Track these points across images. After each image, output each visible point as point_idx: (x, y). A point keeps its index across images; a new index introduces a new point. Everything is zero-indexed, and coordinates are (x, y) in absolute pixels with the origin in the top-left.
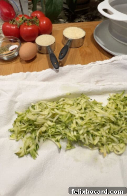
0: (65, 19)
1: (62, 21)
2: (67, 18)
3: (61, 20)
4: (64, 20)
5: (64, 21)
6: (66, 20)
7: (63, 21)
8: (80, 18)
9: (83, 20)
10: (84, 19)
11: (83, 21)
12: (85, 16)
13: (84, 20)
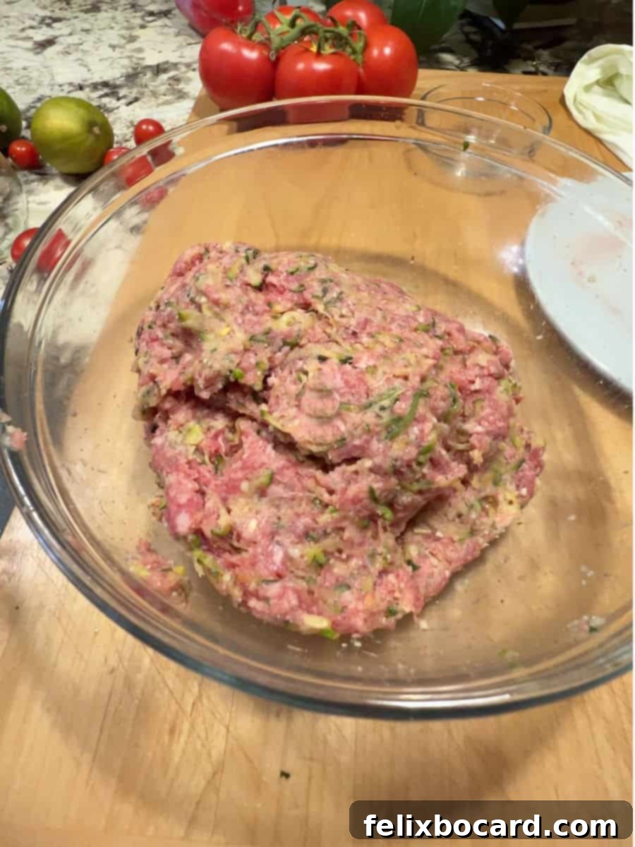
0: (465, 56)
1: (451, 63)
2: (475, 55)
3: (447, 57)
4: (459, 59)
5: (462, 62)
6: (466, 60)
7: (457, 62)
8: (533, 59)
9: (542, 68)
10: (550, 65)
11: (544, 74)
12: (555, 56)
13: (550, 72)
